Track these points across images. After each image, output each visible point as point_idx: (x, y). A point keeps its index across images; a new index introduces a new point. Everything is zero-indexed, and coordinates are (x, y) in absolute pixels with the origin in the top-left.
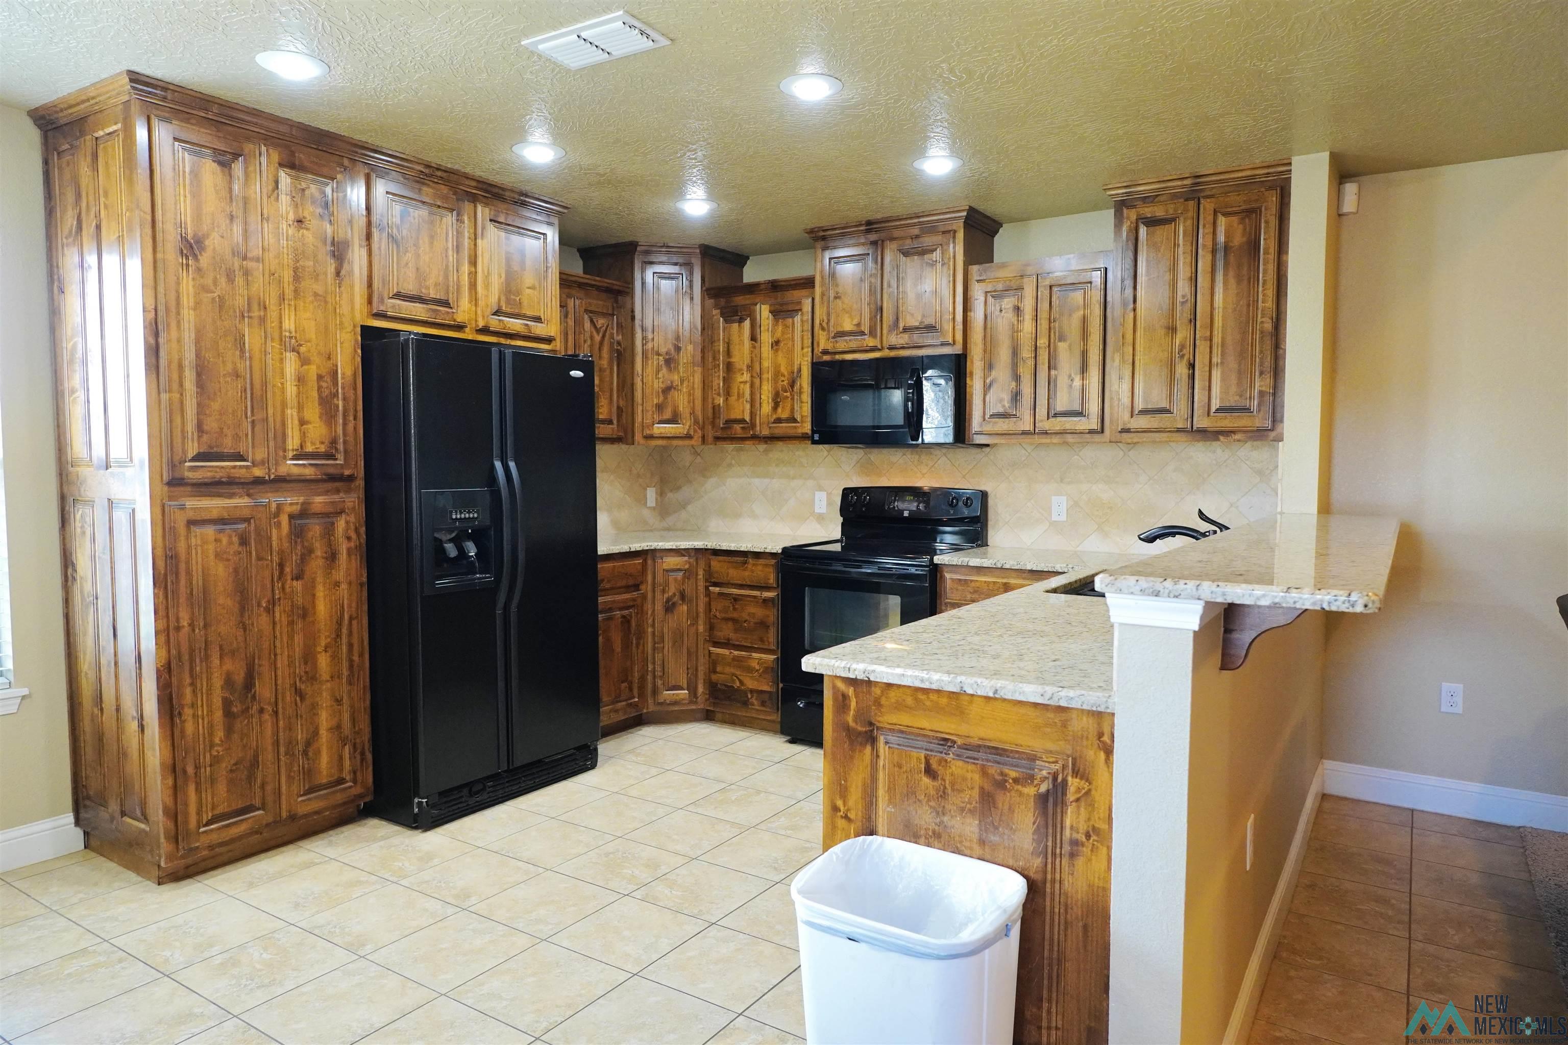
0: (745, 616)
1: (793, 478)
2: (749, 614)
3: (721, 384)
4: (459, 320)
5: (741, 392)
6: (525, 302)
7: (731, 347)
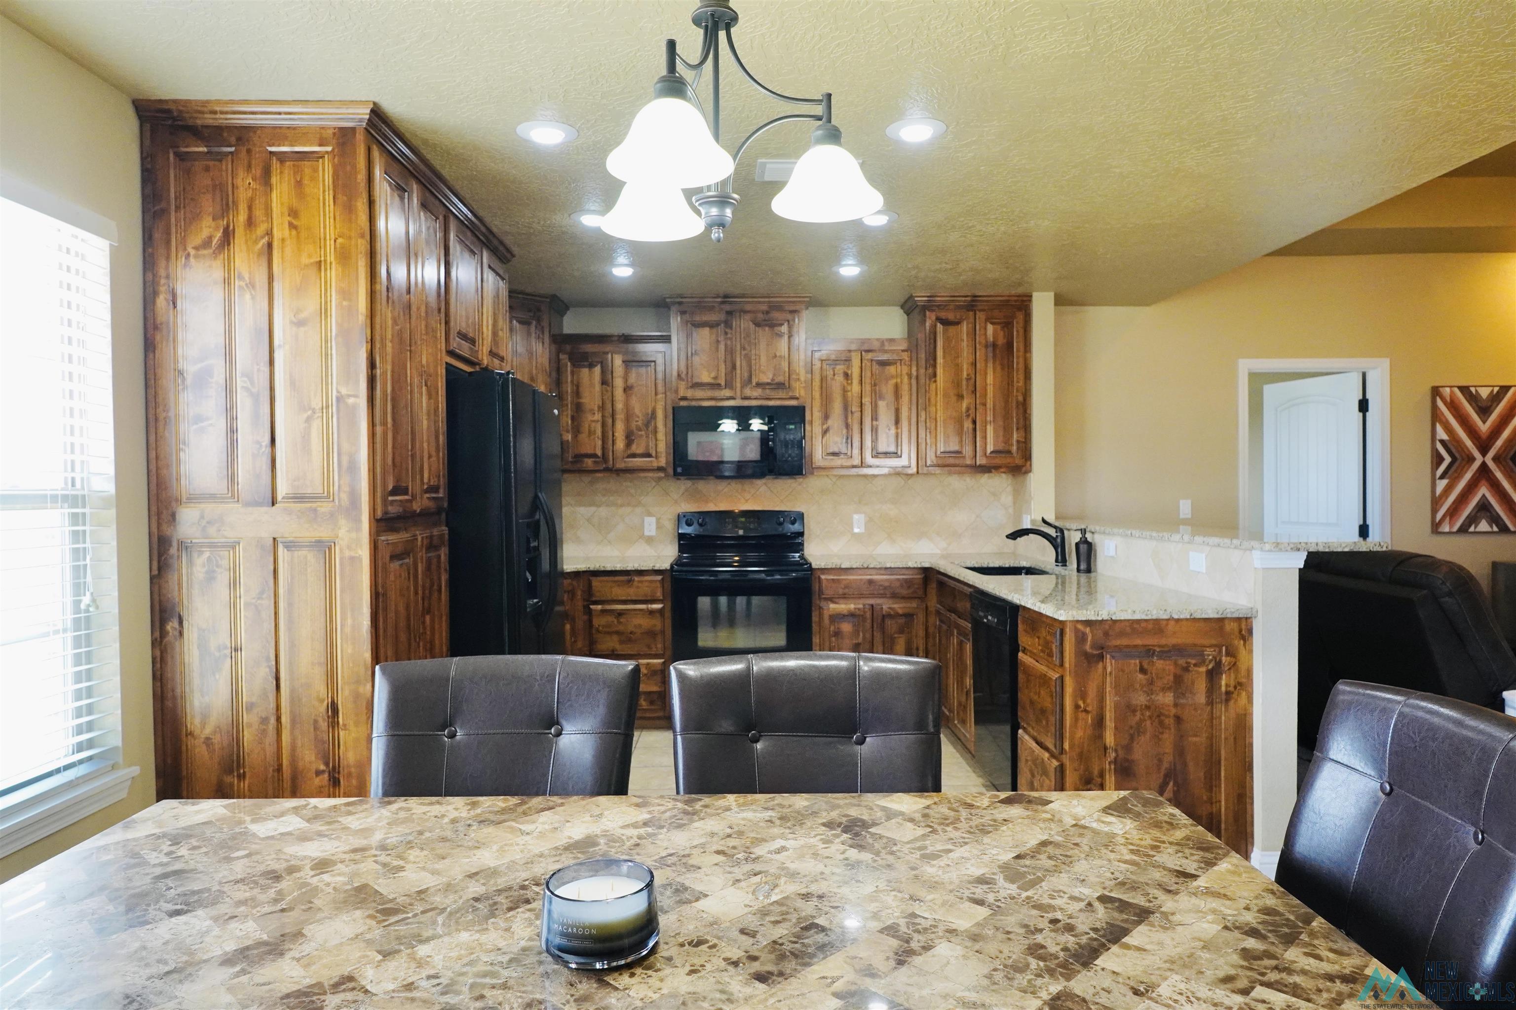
0: (630, 628)
1: (622, 506)
2: (635, 626)
3: (570, 422)
4: (479, 358)
5: (593, 429)
6: (499, 343)
7: (581, 389)
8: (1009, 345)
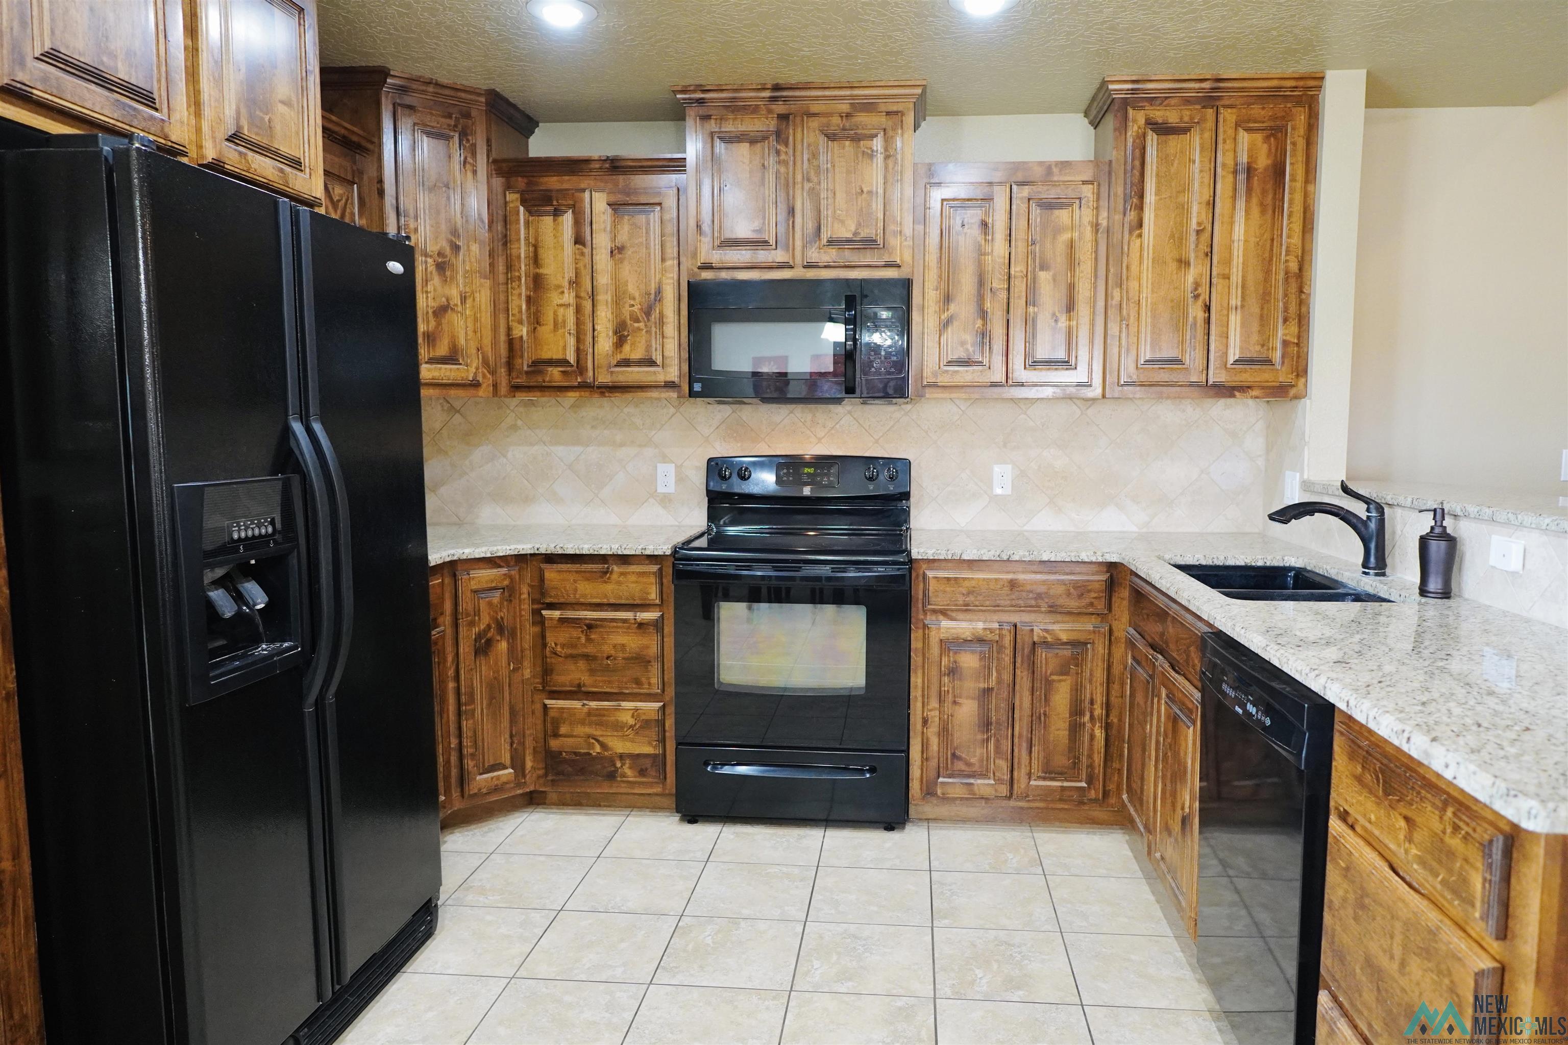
0: (607, 649)
1: (622, 445)
2: (615, 646)
3: (524, 307)
4: (174, 138)
5: (560, 319)
6: (278, 128)
7: (541, 251)
8: (1278, 172)
